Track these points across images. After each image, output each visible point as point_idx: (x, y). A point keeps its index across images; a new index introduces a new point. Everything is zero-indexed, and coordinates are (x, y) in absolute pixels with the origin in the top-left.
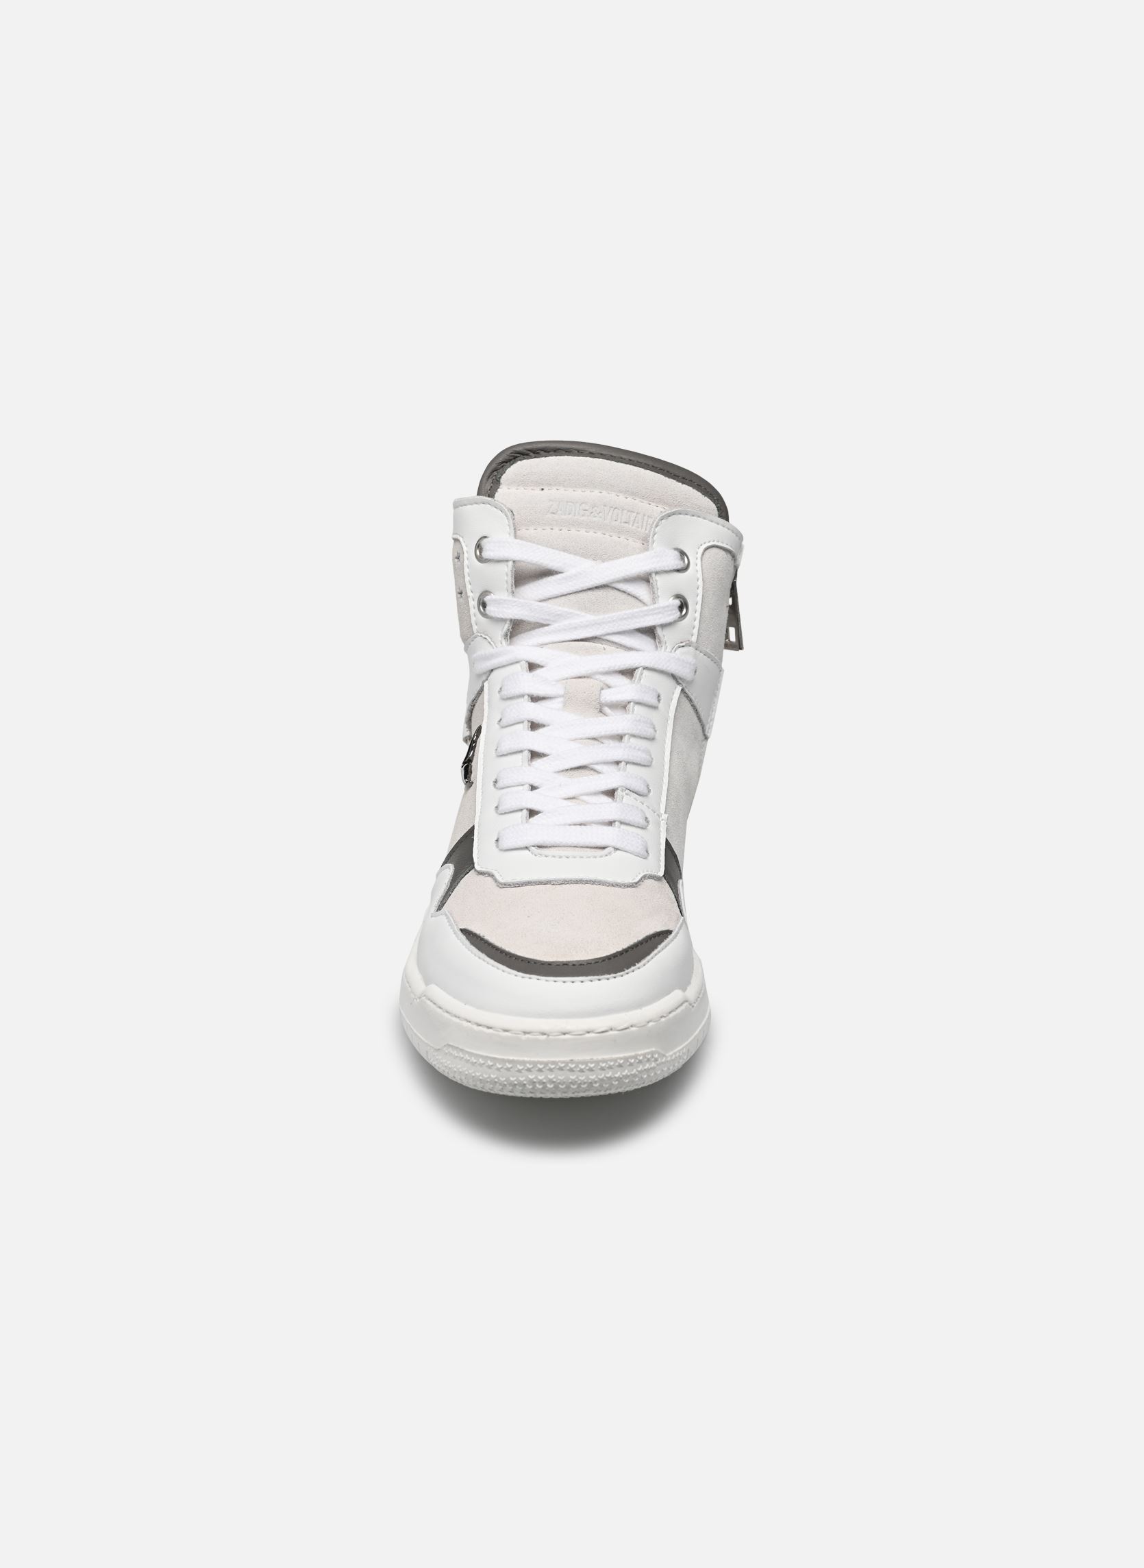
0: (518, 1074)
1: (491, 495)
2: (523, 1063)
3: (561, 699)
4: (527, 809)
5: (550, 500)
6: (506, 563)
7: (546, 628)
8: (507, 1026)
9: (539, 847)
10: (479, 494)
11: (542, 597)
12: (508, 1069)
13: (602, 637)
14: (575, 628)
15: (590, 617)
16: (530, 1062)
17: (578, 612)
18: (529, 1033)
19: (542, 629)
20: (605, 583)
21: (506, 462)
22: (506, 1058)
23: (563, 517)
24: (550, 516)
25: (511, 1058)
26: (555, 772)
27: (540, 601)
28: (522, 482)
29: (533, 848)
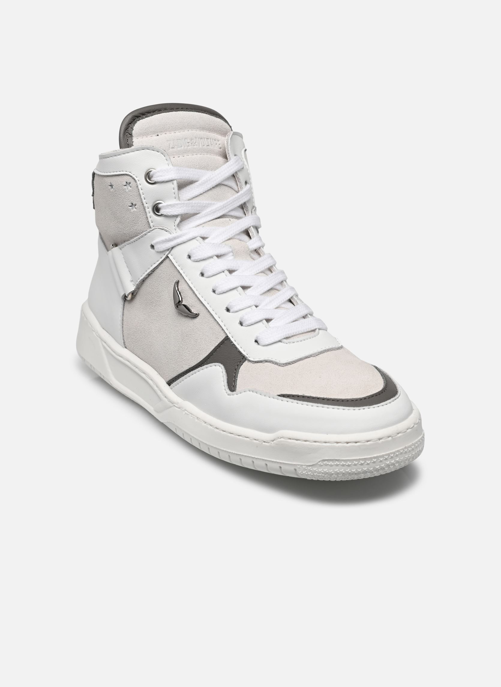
0: (362, 466)
1: (129, 145)
2: (383, 456)
3: (231, 254)
4: (265, 319)
5: (167, 141)
6: (172, 182)
7: (198, 215)
8: (368, 439)
9: (287, 338)
10: (121, 148)
11: (188, 198)
12: (362, 464)
13: (227, 214)
14: (215, 212)
15: (219, 204)
16: (386, 455)
17: (213, 202)
18: (381, 439)
19: (196, 217)
20: (218, 183)
21: (131, 124)
22: (372, 456)
23: (178, 149)
24: (171, 150)
25: (375, 455)
26: (261, 295)
27: (189, 200)
28: (145, 133)
29: (284, 340)
